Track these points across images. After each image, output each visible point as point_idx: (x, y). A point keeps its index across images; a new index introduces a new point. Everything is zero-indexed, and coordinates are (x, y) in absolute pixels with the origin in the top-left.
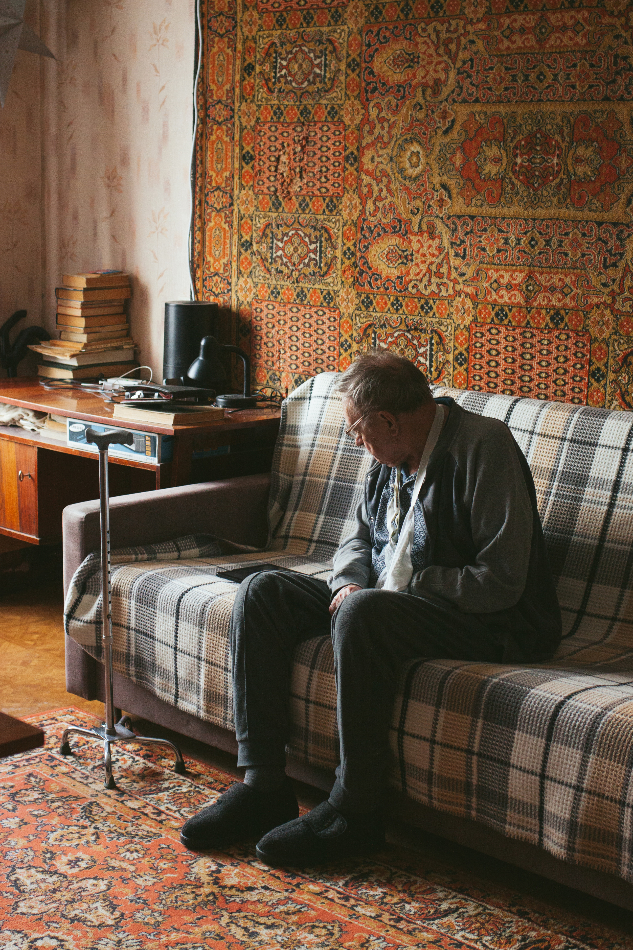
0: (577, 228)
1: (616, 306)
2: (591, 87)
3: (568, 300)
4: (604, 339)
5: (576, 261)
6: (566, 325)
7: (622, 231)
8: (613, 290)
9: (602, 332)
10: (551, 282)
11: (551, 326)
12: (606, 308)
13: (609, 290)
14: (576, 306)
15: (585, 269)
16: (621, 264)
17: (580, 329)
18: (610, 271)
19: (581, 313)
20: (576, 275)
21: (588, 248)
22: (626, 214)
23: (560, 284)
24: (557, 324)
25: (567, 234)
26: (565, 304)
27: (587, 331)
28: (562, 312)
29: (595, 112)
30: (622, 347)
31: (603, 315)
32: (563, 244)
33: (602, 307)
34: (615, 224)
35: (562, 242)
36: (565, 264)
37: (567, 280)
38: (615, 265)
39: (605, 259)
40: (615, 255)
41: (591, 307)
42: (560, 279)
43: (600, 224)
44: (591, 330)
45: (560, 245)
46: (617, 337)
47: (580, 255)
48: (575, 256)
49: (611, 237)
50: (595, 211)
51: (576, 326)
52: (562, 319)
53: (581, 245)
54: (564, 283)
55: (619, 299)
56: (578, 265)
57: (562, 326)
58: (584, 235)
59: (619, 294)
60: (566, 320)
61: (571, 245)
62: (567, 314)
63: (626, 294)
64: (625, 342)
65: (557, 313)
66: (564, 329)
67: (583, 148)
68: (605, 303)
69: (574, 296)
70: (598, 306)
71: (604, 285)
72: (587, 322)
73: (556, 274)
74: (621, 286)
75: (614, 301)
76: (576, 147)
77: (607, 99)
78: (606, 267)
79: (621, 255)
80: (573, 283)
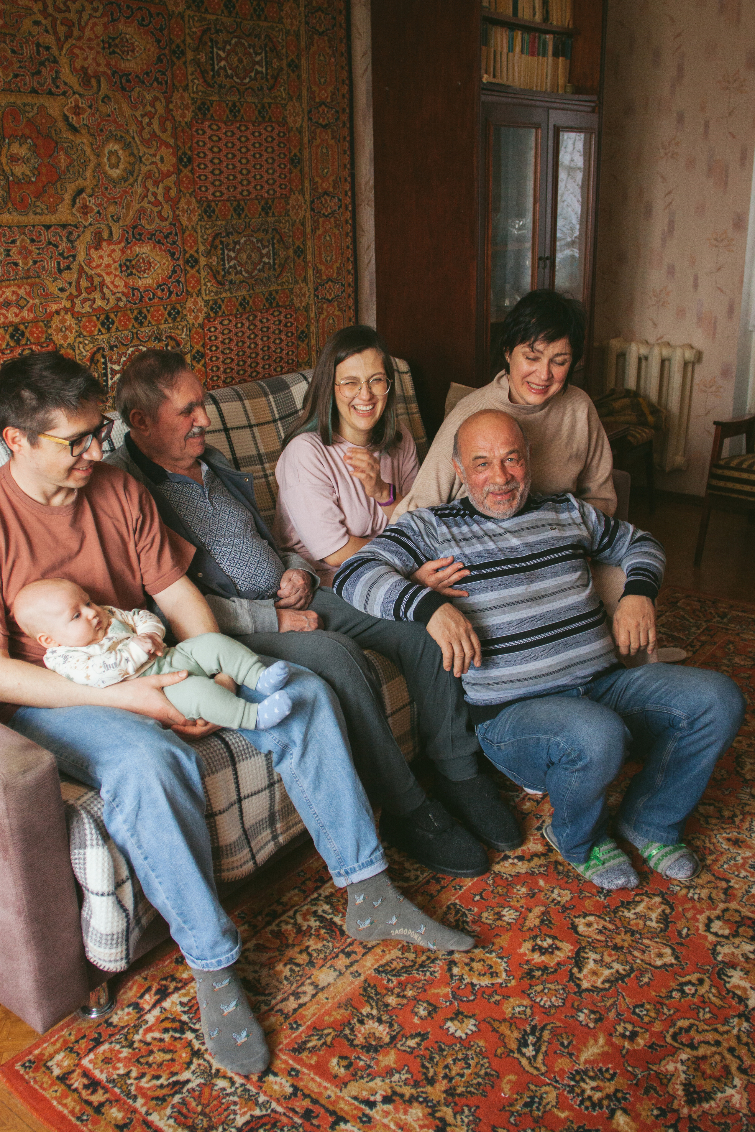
0: (24, 233)
1: (76, 309)
2: (16, 76)
3: (25, 313)
4: (69, 344)
5: (29, 269)
6: (28, 340)
7: (71, 233)
8: (71, 294)
9: (65, 338)
10: (4, 296)
11: (12, 344)
12: (66, 313)
13: (67, 294)
14: (35, 318)
15: (39, 277)
16: (75, 266)
17: (43, 340)
18: (66, 275)
19: (41, 324)
20: (31, 285)
21: (39, 254)
22: (73, 215)
23: (14, 298)
24: (18, 341)
25: (14, 242)
26: (23, 318)
27: (51, 340)
28: (22, 327)
29: (25, 105)
30: (87, 348)
31: (64, 321)
32: (11, 253)
33: (62, 313)
34: (64, 226)
35: (9, 251)
36: (17, 274)
37: (22, 292)
38: (69, 268)
39: (59, 264)
40: (68, 258)
41: (51, 315)
42: (14, 292)
43: (48, 227)
44: (55, 338)
45: (8, 255)
46: (81, 340)
47: (31, 262)
48: (26, 264)
49: (61, 240)
50: (40, 214)
51: (38, 338)
52: (23, 334)
53: (30, 252)
54: (18, 295)
55: (78, 301)
56: (31, 273)
57: (24, 342)
58: (32, 241)
59: (77, 297)
60: (27, 334)
61: (20, 253)
62: (26, 327)
63: (84, 295)
64: (91, 342)
65: (16, 329)
66: (26, 344)
67: (17, 144)
68: (65, 308)
69: (31, 307)
70: (58, 312)
71: (62, 290)
72: (49, 332)
73: (8, 287)
74: (78, 288)
75: (73, 304)
76: (9, 145)
77: (34, 91)
78: (60, 271)
79: (74, 257)
80: (28, 294)
